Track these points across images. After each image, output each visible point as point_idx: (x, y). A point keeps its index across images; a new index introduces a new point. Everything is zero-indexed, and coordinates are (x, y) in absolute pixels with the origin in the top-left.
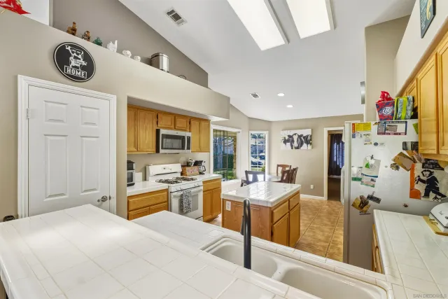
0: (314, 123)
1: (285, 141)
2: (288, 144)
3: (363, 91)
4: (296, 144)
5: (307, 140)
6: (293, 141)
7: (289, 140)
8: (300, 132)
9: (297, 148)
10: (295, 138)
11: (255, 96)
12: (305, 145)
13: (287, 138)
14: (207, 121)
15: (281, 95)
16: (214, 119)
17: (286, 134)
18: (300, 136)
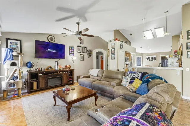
0: (157, 54)
1: (147, 59)
2: (149, 60)
3: (171, 48)
4: (151, 60)
5: (155, 59)
6: (150, 59)
7: (149, 59)
8: (152, 56)
9: (151, 61)
10: (151, 58)
11: (141, 47)
12: (154, 60)
13: (148, 58)
14: (130, 54)
15: (149, 47)
16: (132, 53)
17: (148, 57)
18: (152, 58)
